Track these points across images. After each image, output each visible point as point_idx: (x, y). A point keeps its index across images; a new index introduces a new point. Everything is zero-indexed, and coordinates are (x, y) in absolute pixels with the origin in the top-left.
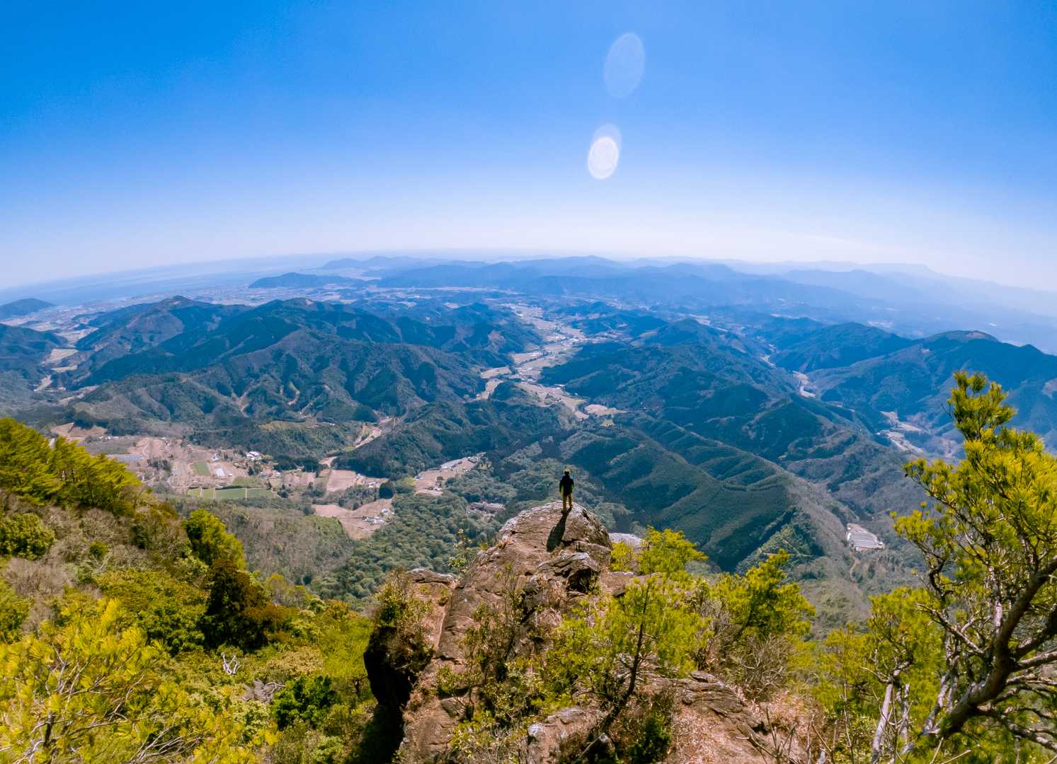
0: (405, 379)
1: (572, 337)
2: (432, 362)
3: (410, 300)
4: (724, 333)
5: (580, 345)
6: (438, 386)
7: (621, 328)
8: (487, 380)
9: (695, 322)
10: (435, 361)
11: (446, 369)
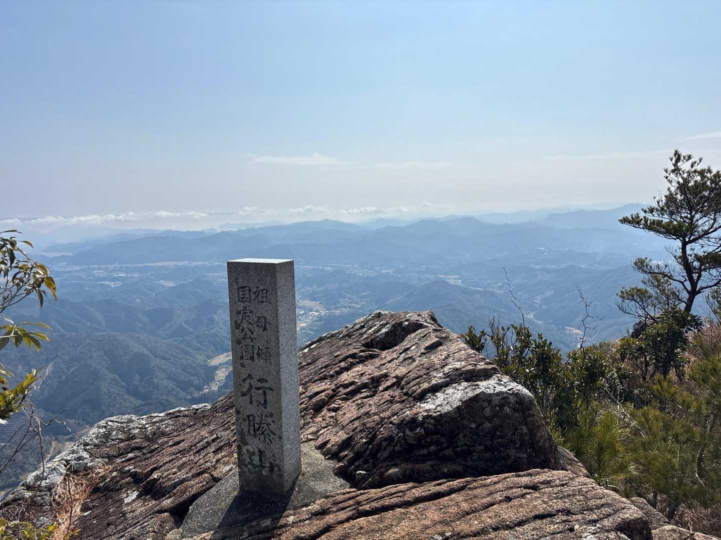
0: (111, 376)
1: (311, 310)
2: (146, 351)
3: (114, 279)
4: (480, 292)
5: (320, 318)
6: (156, 381)
7: (364, 297)
8: (216, 368)
9: (445, 283)
10: (150, 350)
11: (164, 358)
